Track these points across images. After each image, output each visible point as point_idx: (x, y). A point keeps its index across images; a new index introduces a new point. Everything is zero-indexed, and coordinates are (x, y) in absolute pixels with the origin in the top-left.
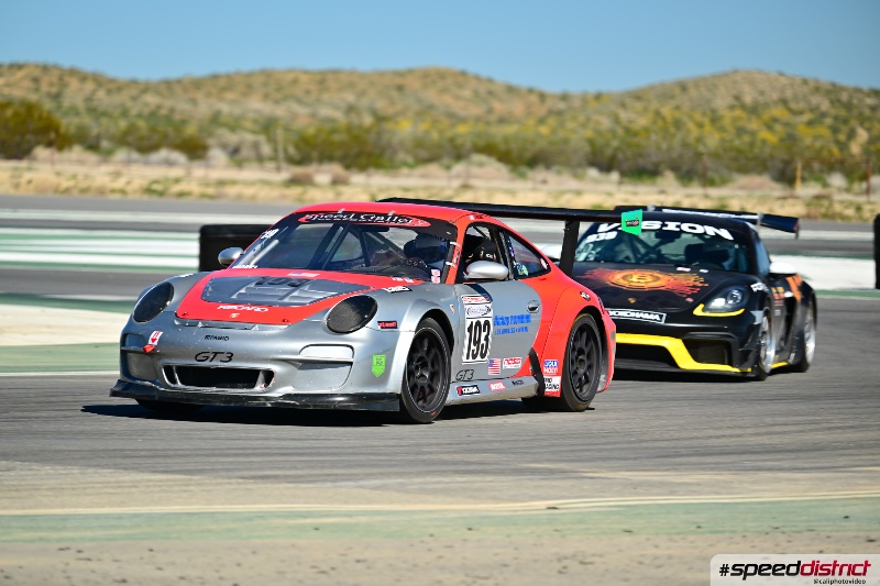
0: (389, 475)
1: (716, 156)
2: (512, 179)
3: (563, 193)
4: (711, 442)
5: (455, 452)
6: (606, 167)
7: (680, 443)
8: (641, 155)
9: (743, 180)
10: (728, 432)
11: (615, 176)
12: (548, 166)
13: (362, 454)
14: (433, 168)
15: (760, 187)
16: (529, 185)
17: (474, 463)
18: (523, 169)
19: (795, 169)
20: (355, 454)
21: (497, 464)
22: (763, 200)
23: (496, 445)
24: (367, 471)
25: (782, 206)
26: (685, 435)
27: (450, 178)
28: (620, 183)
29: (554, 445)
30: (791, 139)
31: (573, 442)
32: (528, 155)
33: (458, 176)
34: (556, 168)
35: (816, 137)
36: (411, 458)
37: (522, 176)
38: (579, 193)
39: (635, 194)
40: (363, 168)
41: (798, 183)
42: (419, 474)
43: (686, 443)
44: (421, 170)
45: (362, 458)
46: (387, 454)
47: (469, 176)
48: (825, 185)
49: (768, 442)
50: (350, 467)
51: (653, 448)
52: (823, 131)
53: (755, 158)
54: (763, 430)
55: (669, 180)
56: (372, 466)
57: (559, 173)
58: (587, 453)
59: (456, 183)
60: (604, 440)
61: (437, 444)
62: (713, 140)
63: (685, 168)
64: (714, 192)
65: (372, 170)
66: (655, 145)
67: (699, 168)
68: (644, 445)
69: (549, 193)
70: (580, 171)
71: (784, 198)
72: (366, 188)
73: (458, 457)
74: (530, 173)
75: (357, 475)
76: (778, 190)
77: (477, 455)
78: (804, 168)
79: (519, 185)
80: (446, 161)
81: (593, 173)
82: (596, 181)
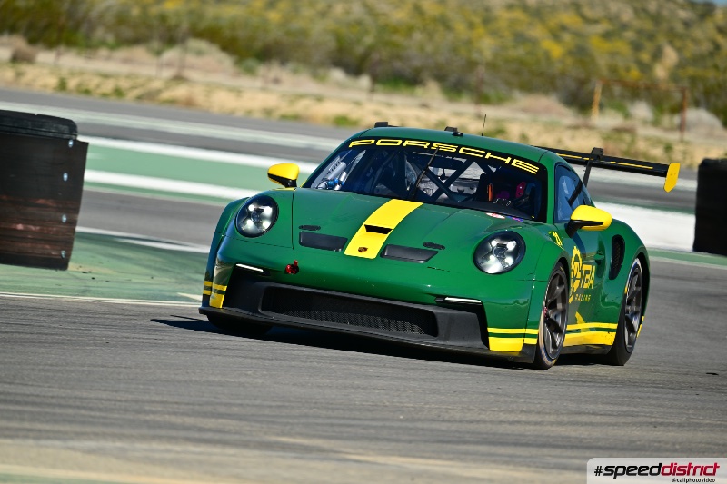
0: (104, 436)
1: (492, 66)
2: (237, 75)
3: (301, 96)
4: (502, 429)
5: (183, 414)
6: (355, 69)
7: (464, 427)
8: (399, 57)
9: (524, 100)
10: (523, 418)
11: (365, 81)
12: (283, 62)
13: (70, 406)
14: (139, 52)
15: (547, 110)
16: (258, 83)
17: (210, 430)
18: (251, 62)
19: (592, 93)
20: (60, 406)
21: (237, 433)
22: (550, 127)
23: (236, 410)
24: (77, 428)
25: (573, 138)
26: (469, 416)
27: (161, 66)
28: (372, 91)
29: (306, 416)
30: (580, 53)
31: (330, 413)
32: (258, 45)
33: (169, 65)
34: (291, 66)
35: (613, 54)
36: (130, 416)
37: (250, 72)
38: (319, 99)
39: (389, 105)
40: (51, 45)
41: (595, 110)
42: (143, 438)
43: (472, 427)
44: (123, 53)
45: (70, 411)
46: (100, 410)
47: (183, 67)
48: (627, 116)
49: (573, 434)
50: (56, 422)
51: (432, 430)
52: (622, 46)
53: (541, 74)
54: (566, 418)
55: (432, 91)
56: (83, 423)
57: (295, 72)
58: (348, 429)
59: (168, 73)
60: (369, 415)
61: (162, 402)
62: (487, 46)
63: (453, 78)
64: (490, 111)
65: (62, 48)
66: (417, 47)
67: (472, 80)
68: (419, 425)
69: (283, 96)
70: (321, 71)
71: (576, 128)
72: (55, 69)
73: (189, 421)
74: (262, 69)
75: (66, 433)
76: (568, 116)
77: (213, 420)
78: (603, 92)
79: (245, 82)
80: (156, 44)
81: (338, 75)
82: (341, 86)
